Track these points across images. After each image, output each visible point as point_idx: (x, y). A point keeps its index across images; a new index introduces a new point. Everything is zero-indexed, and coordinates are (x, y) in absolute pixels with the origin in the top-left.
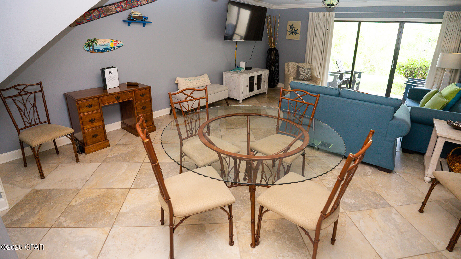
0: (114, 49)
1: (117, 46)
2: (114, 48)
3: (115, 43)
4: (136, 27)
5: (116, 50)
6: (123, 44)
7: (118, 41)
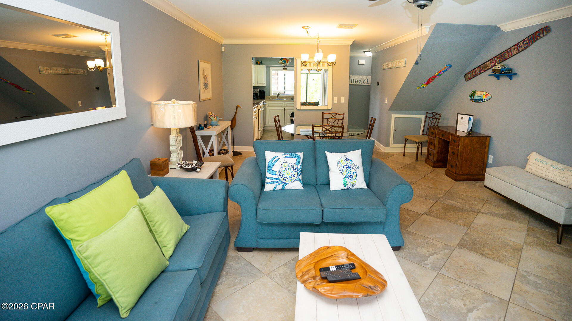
0: (485, 101)
1: (487, 98)
2: (485, 99)
3: (486, 95)
4: (504, 80)
5: (487, 102)
6: (491, 97)
7: (488, 94)
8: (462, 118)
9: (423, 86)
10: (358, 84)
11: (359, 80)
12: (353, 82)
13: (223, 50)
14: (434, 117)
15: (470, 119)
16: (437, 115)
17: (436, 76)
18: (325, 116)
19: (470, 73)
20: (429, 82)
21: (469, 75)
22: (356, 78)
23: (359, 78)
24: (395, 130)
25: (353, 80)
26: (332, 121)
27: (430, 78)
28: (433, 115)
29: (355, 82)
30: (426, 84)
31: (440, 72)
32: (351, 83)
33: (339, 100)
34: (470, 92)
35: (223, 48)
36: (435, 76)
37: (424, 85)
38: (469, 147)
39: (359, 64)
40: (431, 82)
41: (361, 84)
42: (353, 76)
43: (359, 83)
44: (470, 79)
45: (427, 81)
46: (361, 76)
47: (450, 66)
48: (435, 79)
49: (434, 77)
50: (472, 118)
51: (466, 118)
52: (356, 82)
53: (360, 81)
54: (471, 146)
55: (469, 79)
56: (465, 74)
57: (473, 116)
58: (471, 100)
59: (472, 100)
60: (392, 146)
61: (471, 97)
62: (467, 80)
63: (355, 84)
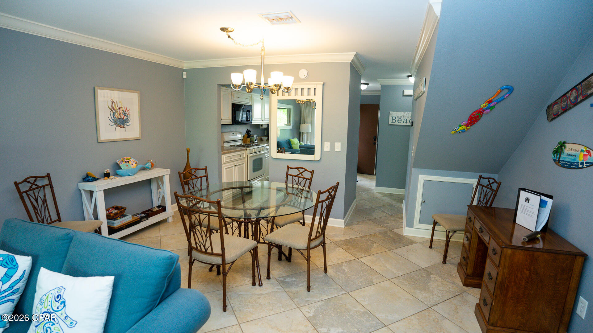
8: (527, 200)
9: (461, 128)
10: (402, 124)
11: (403, 119)
12: (394, 121)
13: (185, 76)
14: (489, 187)
15: (542, 204)
16: (495, 183)
17: (484, 111)
18: (291, 172)
19: (557, 103)
20: (473, 120)
21: (556, 107)
22: (399, 115)
23: (403, 115)
24: (424, 202)
25: (394, 118)
26: (298, 180)
27: (472, 114)
28: (489, 181)
29: (397, 121)
30: (467, 125)
31: (490, 102)
32: (392, 122)
33: (332, 147)
34: (555, 145)
35: (185, 73)
36: (480, 109)
37: (464, 127)
38: (525, 271)
39: (404, 96)
40: (477, 121)
41: (406, 124)
42: (395, 112)
43: (403, 122)
44: (557, 115)
45: (469, 120)
46: (407, 113)
47: (510, 90)
48: (484, 116)
49: (481, 112)
50: (550, 201)
51: (535, 199)
52: (399, 122)
53: (405, 120)
54: (530, 271)
55: (554, 115)
56: (548, 107)
57: (551, 197)
58: (555, 160)
59: (558, 162)
60: (417, 227)
61: (556, 155)
62: (550, 119)
63: (397, 123)
